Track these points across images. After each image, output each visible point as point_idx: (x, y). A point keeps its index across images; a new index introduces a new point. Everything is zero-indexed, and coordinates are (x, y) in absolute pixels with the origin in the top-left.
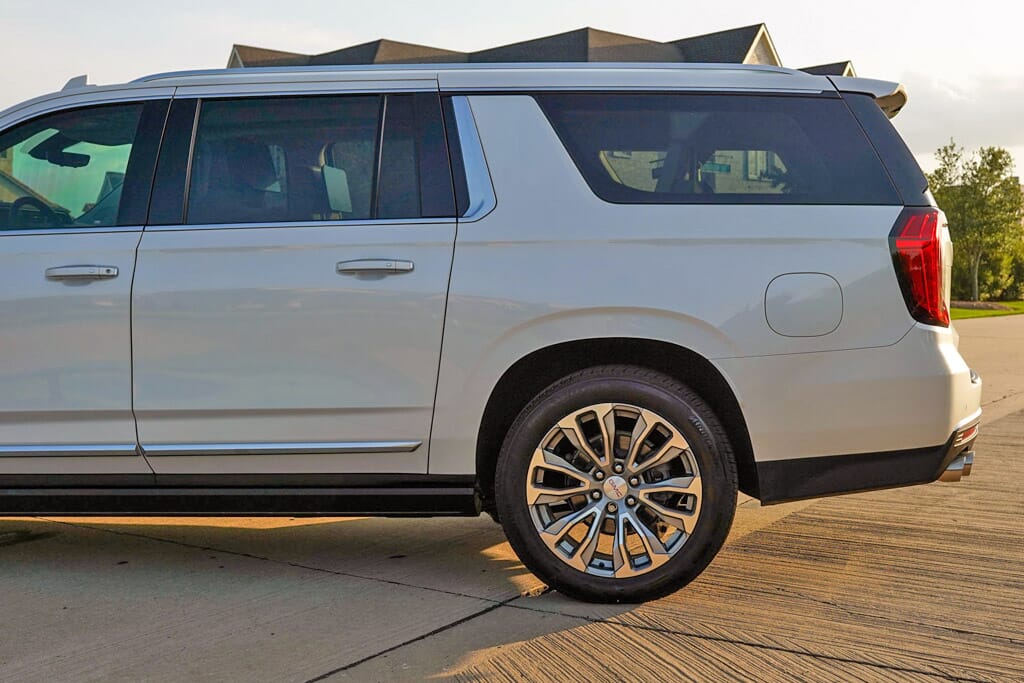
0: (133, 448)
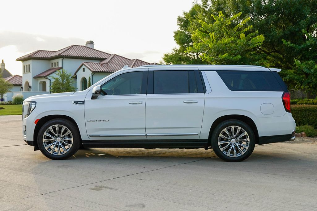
0: (145, 134)
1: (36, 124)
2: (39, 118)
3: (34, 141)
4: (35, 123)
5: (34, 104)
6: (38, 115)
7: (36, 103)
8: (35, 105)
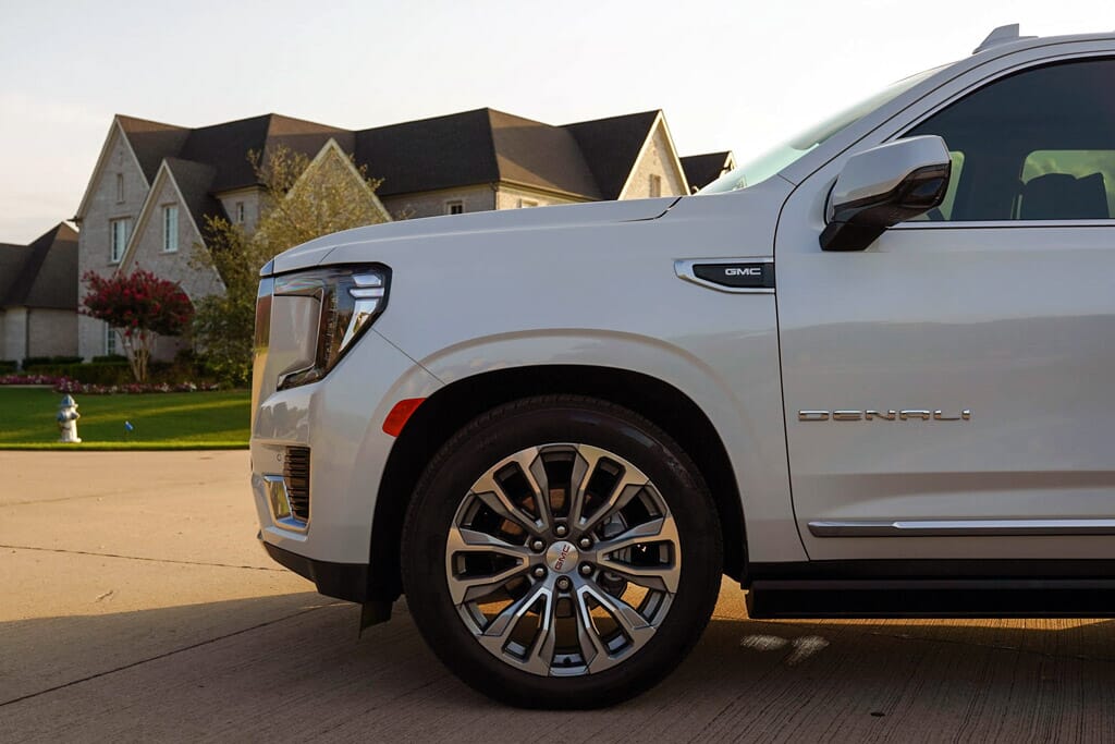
1: (391, 439)
2: (422, 388)
3: (370, 565)
4: (387, 428)
5: (374, 280)
6: (410, 372)
7: (383, 270)
8: (381, 292)
